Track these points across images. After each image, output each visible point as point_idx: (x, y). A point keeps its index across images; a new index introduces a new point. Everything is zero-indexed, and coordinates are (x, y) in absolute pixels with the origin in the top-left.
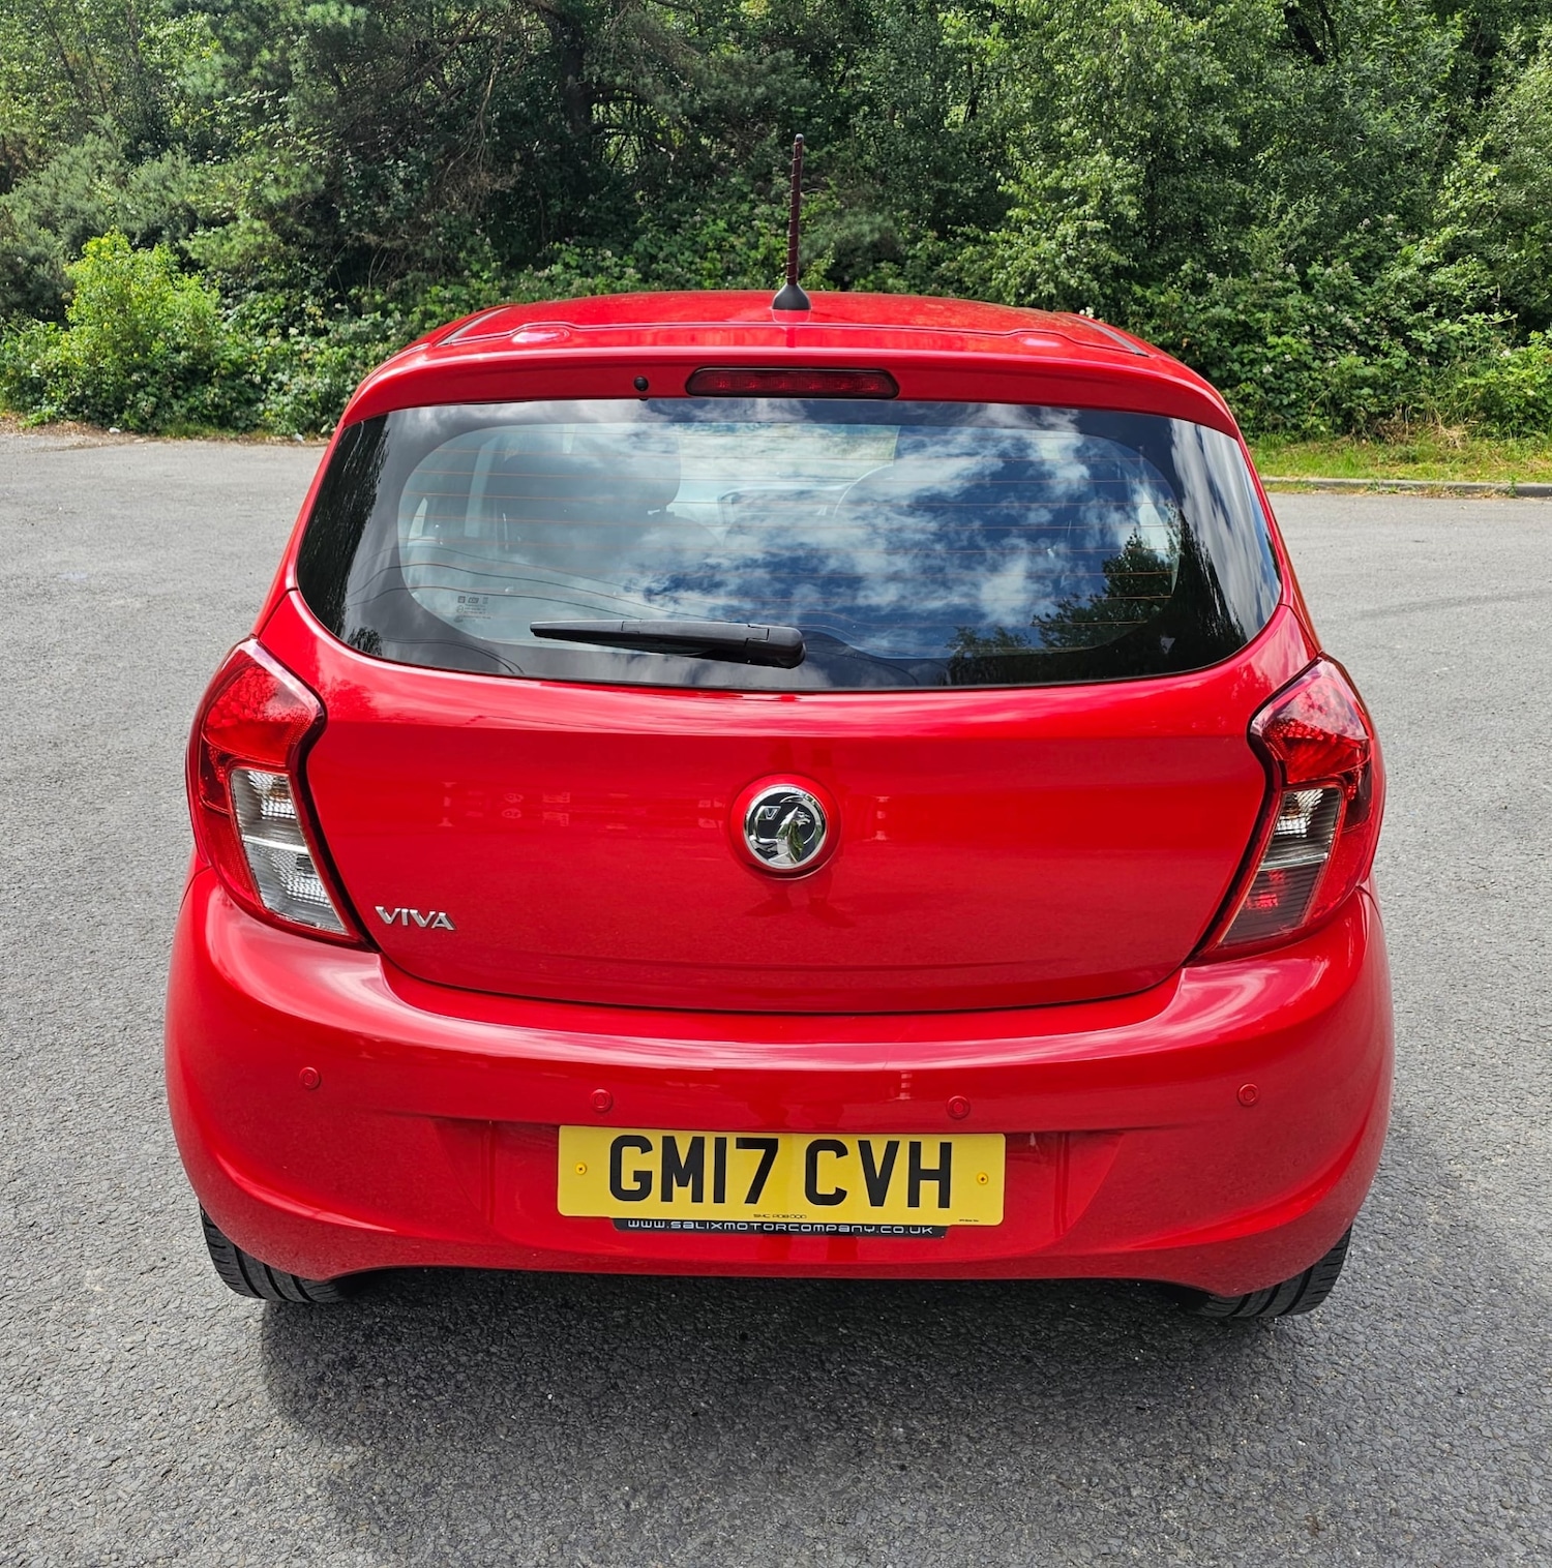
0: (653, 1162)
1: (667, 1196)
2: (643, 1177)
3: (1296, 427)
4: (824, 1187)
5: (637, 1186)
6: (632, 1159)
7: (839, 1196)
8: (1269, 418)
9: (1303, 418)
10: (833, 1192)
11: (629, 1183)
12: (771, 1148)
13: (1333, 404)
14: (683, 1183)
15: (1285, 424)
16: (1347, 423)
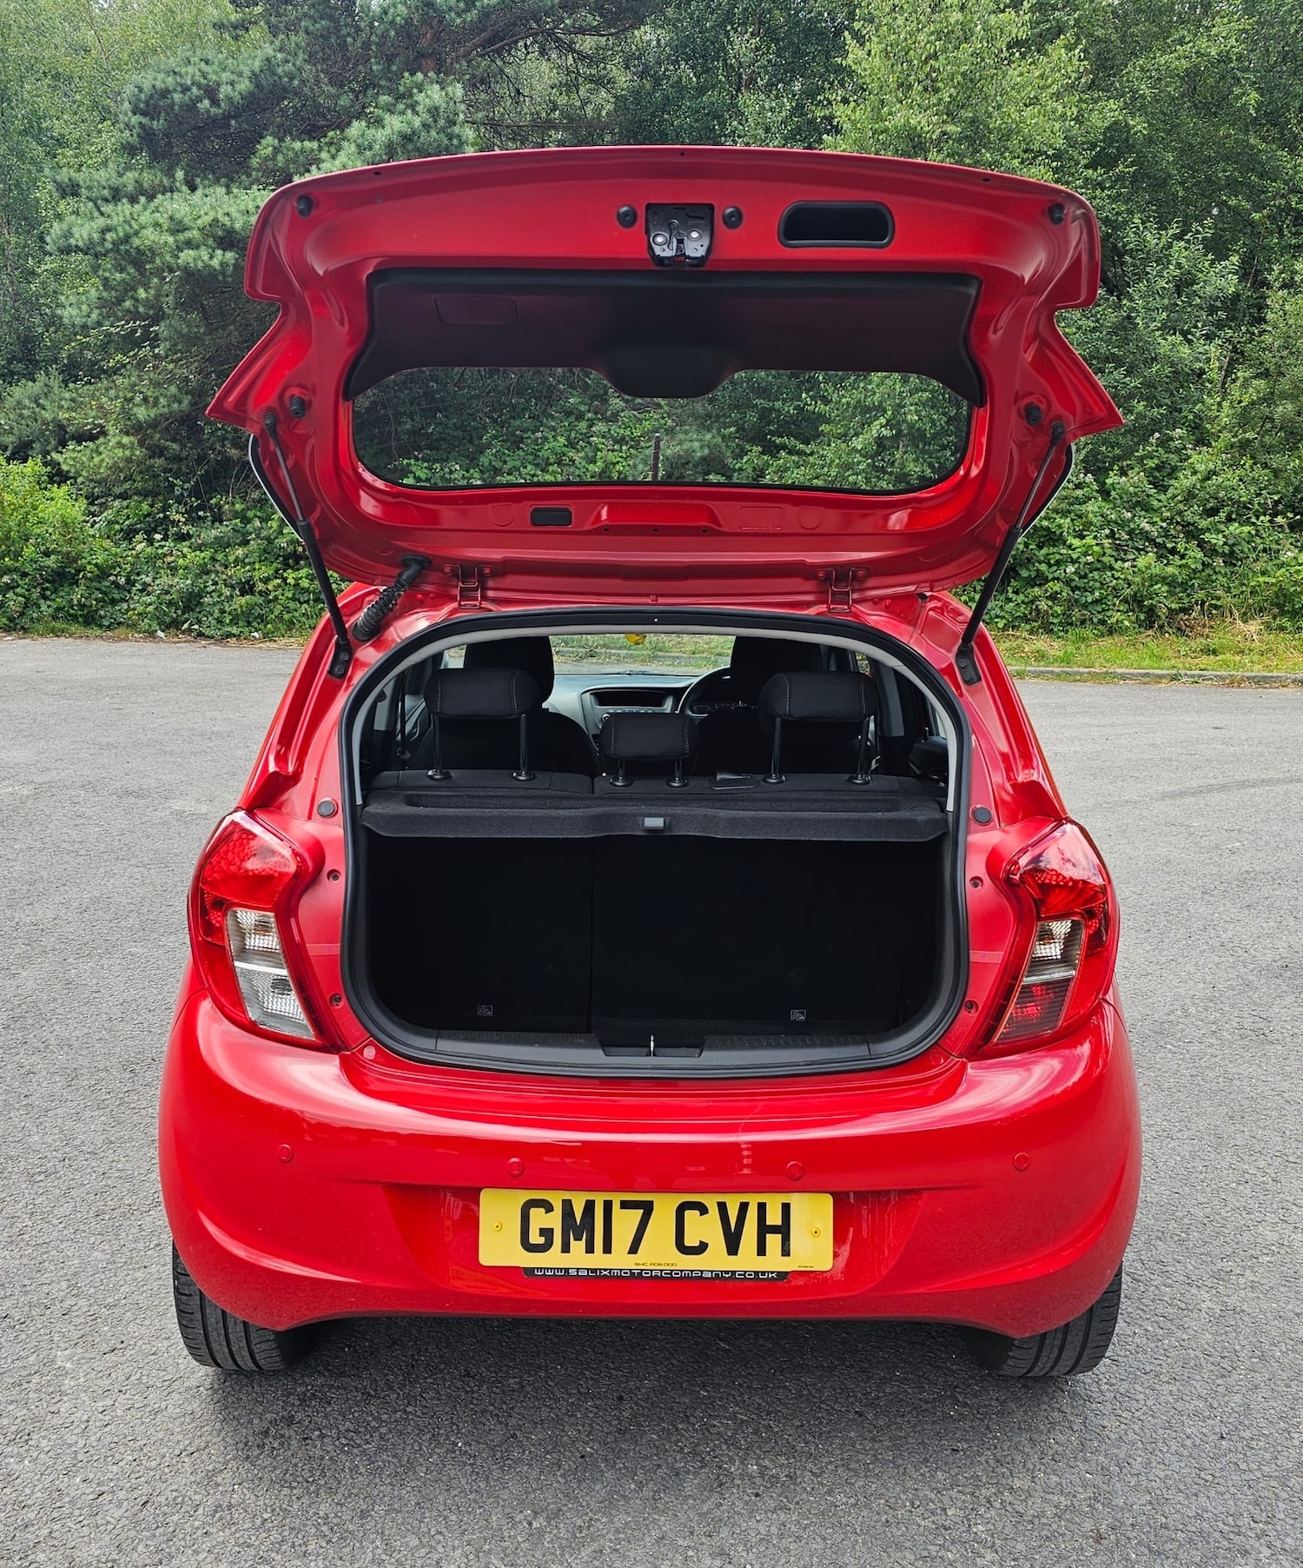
0: (554, 1221)
1: (566, 1248)
2: (547, 1233)
3: (1102, 622)
4: (690, 1241)
5: (541, 1240)
6: (538, 1218)
7: (702, 1248)
8: (1076, 614)
9: (1109, 614)
10: (697, 1244)
11: (535, 1238)
12: (648, 1208)
13: (1136, 602)
14: (578, 1238)
15: (1091, 619)
16: (1150, 619)
